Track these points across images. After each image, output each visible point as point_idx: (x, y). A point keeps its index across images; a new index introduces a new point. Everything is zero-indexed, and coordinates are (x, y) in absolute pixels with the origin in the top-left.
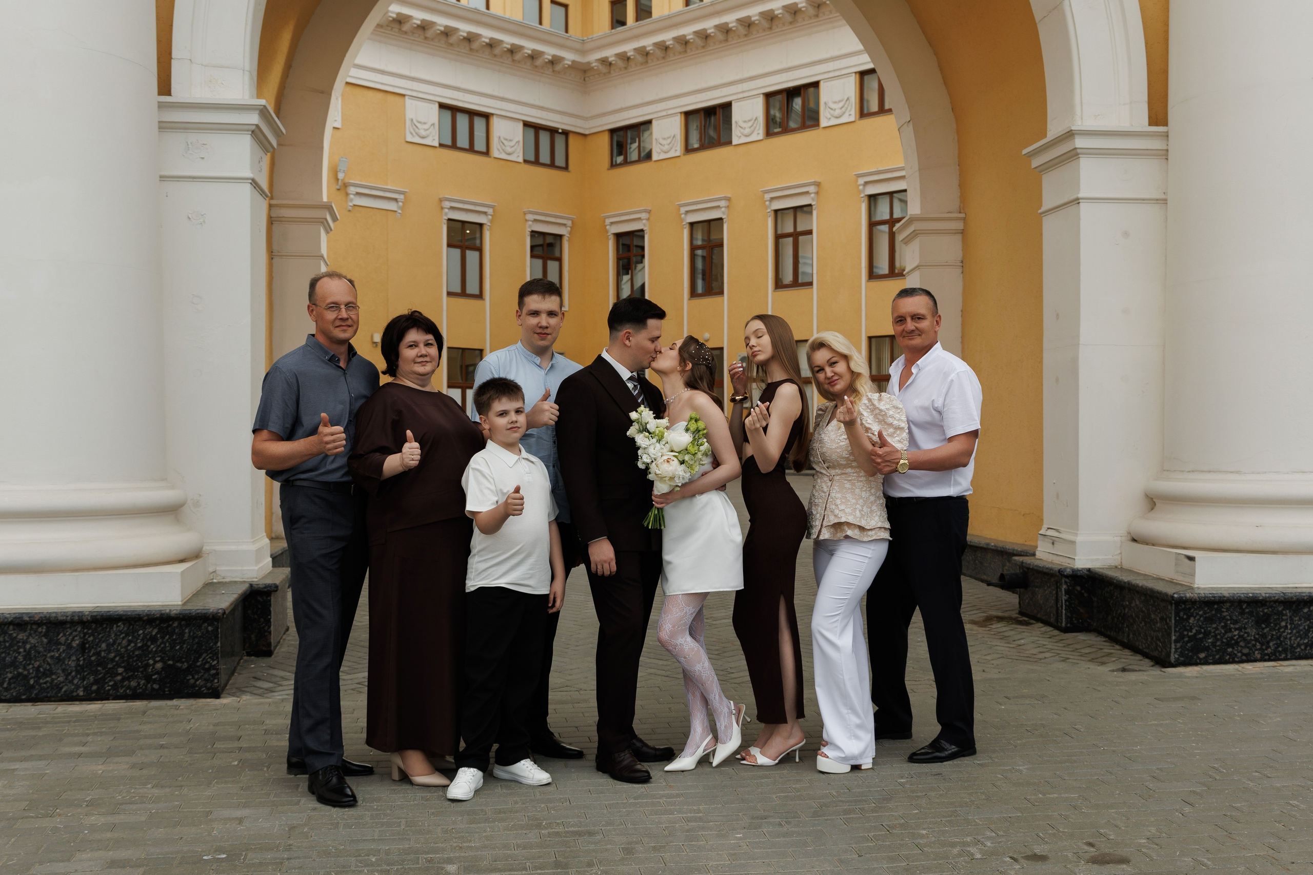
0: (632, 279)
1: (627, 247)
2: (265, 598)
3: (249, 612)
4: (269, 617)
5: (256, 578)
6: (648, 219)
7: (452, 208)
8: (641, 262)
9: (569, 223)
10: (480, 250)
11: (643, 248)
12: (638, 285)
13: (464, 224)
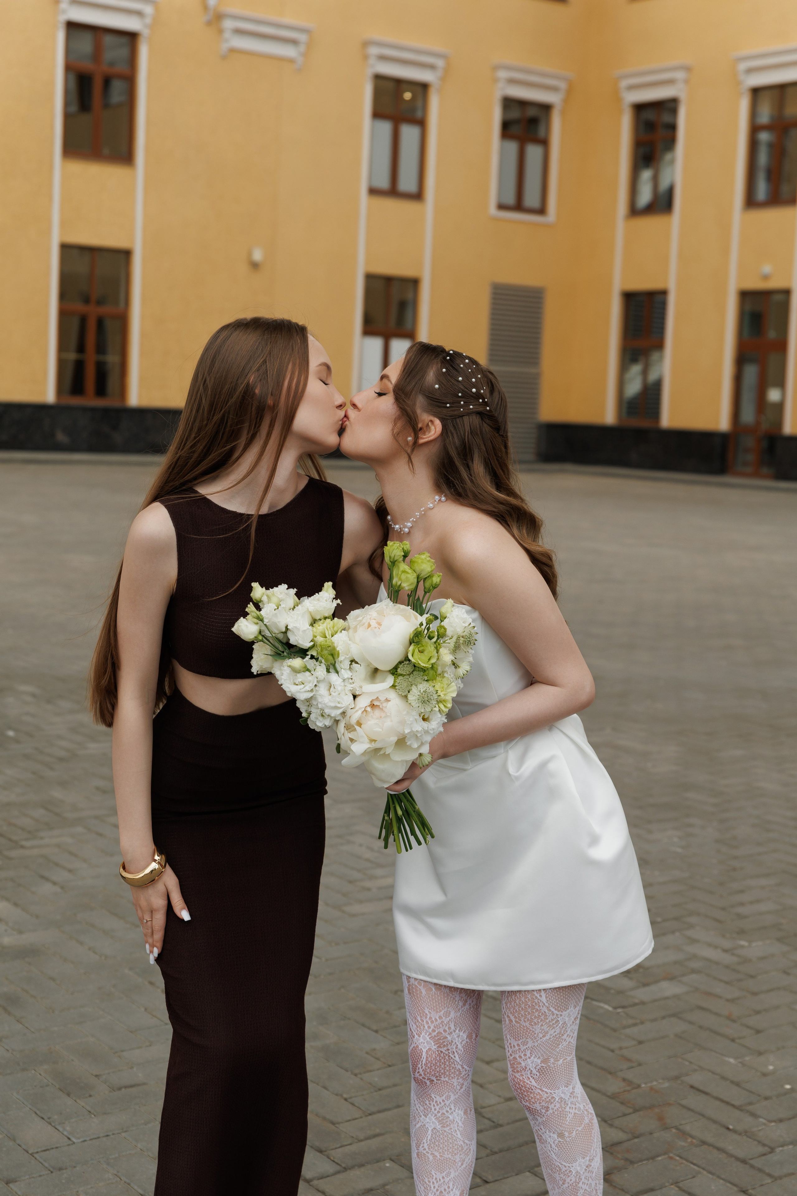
0: (655, 178)
1: (651, 126)
6: (686, 81)
7: (383, 58)
8: (671, 149)
9: (563, 85)
10: (421, 123)
11: (674, 128)
12: (664, 185)
13: (399, 83)
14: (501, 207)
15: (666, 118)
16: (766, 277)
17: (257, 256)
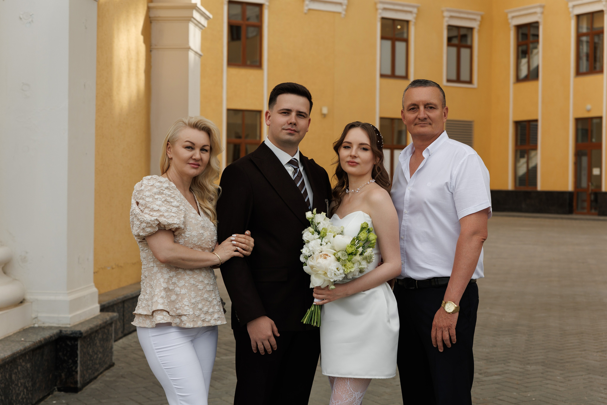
0: (529, 62)
1: (525, 36)
2: (73, 342)
3: (60, 354)
4: (76, 359)
5: (70, 324)
6: (542, 13)
7: (385, 9)
8: (536, 48)
9: (479, 18)
10: (406, 41)
11: (537, 36)
12: (533, 66)
13: (394, 21)
14: (449, 81)
15: (532, 31)
16: (589, 111)
17: (325, 111)
